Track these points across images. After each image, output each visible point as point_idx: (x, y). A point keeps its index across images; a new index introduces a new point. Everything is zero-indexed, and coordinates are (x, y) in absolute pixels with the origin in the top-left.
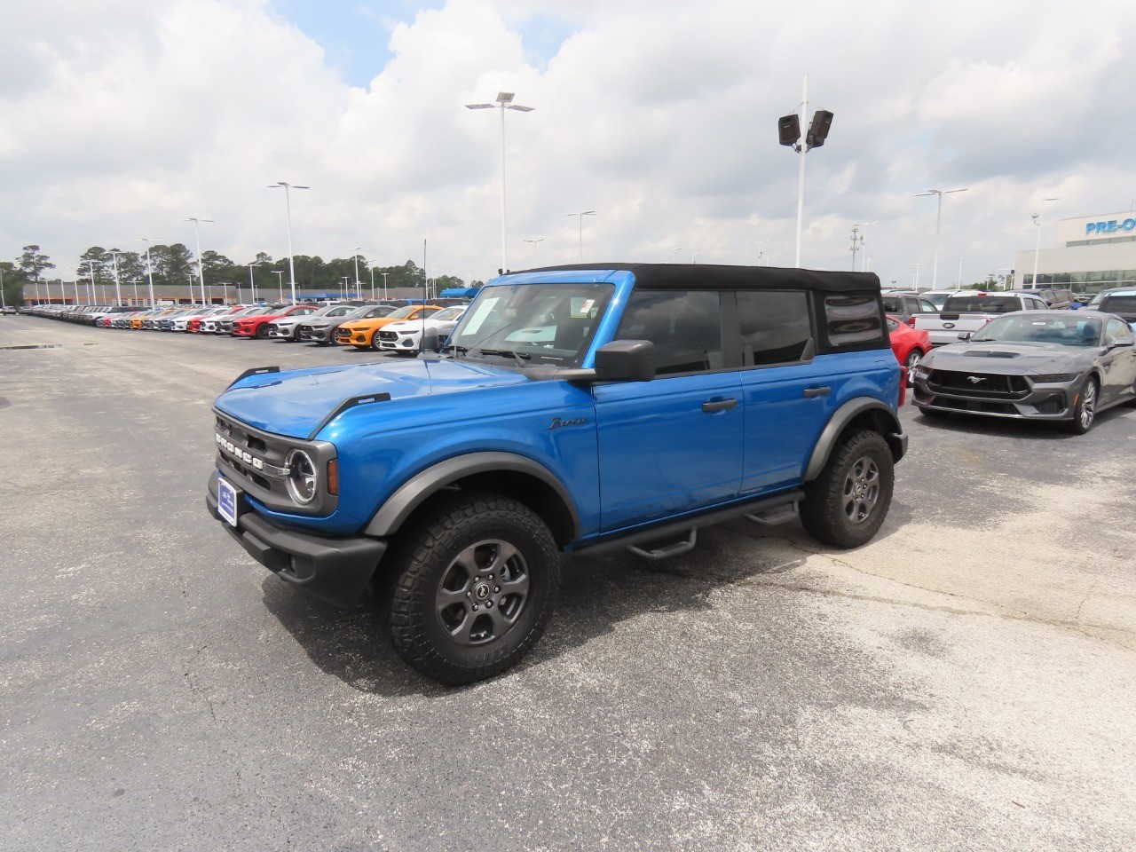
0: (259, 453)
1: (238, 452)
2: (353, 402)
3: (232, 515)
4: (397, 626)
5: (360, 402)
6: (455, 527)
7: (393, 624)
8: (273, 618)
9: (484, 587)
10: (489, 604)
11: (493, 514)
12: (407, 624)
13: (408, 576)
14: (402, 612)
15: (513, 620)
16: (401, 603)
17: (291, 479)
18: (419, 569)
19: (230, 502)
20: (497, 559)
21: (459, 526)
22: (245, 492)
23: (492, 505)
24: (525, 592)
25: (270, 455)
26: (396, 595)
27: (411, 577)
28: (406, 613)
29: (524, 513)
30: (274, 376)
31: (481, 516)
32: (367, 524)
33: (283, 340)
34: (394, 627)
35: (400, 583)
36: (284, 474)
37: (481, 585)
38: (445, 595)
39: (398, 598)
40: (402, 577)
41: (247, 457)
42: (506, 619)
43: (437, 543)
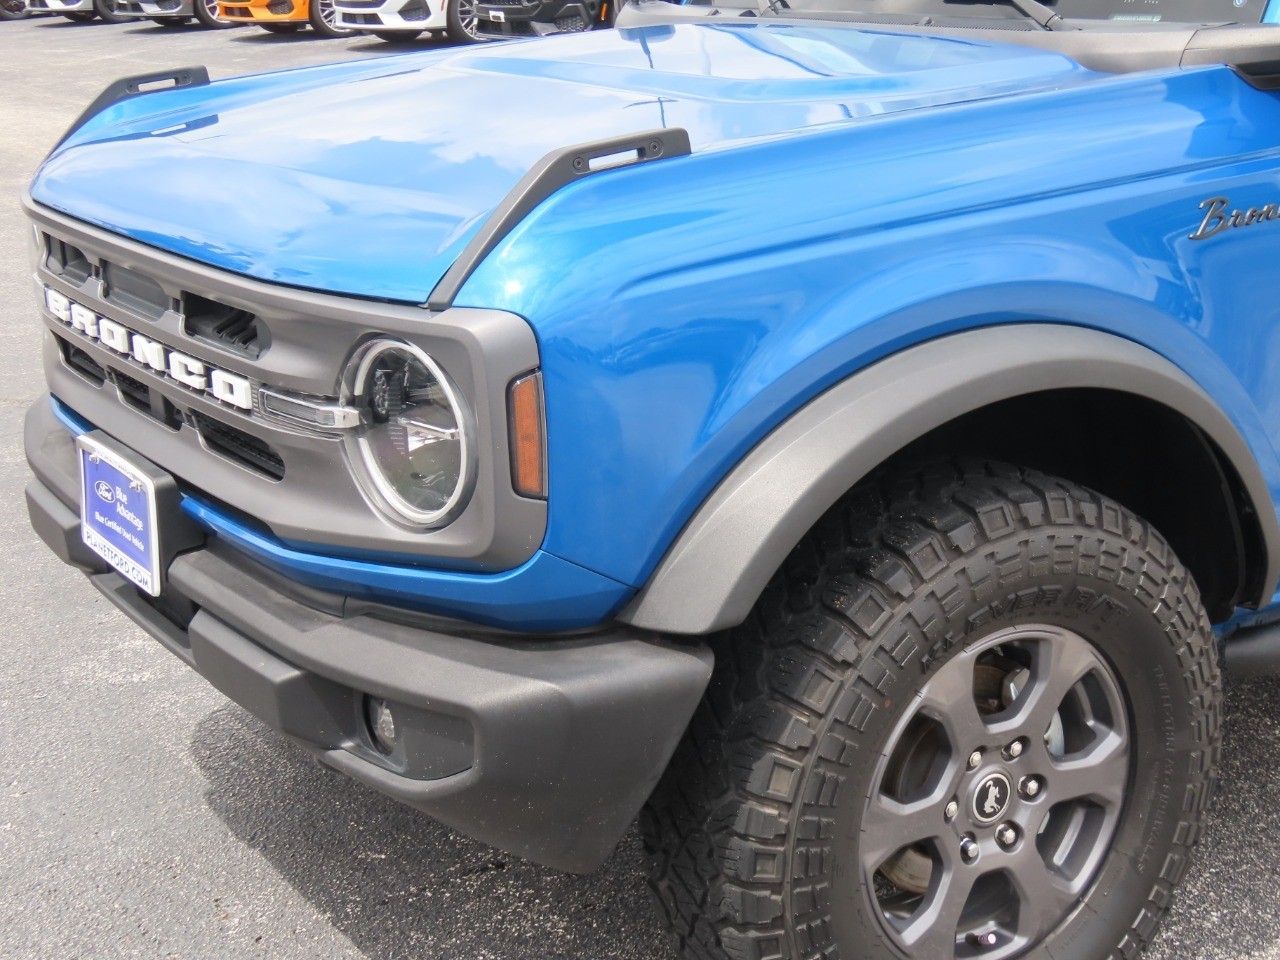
0: (232, 353)
1: (148, 352)
2: (570, 167)
3: (142, 559)
4: (744, 927)
5: (595, 164)
6: (925, 589)
7: (726, 921)
8: (256, 862)
9: (998, 782)
10: (1010, 835)
11: (1039, 539)
12: (778, 922)
13: (777, 764)
14: (764, 885)
15: (1078, 883)
16: (757, 855)
17: (363, 443)
18: (815, 739)
19: (129, 516)
20: (1039, 689)
21: (938, 586)
22: (183, 485)
23: (1033, 510)
24: (1115, 792)
25: (278, 360)
26: (739, 826)
27: (791, 769)
28: (776, 887)
29: (1127, 531)
30: (192, 101)
31: (1003, 549)
32: (636, 593)
33: (63, 19)
34: (729, 932)
35: (754, 784)
36: (339, 424)
37: (985, 775)
38: (885, 817)
39: (744, 837)
40: (760, 768)
41: (184, 370)
42: (1058, 883)
43: (869, 648)
